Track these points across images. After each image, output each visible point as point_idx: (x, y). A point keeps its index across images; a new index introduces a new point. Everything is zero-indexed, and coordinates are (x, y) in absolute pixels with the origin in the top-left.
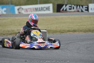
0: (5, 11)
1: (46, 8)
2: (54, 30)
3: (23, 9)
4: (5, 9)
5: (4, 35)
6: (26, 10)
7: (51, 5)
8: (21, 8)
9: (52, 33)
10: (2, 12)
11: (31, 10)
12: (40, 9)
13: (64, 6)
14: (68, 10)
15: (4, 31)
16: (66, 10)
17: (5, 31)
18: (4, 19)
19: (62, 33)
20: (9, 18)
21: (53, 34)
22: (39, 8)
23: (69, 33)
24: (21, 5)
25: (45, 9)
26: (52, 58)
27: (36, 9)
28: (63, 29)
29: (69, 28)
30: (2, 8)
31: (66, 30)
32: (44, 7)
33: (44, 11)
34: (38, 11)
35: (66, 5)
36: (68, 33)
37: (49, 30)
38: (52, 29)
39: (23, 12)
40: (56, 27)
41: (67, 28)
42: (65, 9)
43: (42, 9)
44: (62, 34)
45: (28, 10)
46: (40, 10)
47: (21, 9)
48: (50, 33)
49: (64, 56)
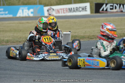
0: (32, 13)
4: (32, 10)
5: (20, 42)
6: (58, 11)
7: (88, 5)
10: (28, 14)
11: (64, 11)
13: (104, 5)
14: (109, 10)
15: (20, 38)
19: (91, 39)
20: (34, 21)
22: (74, 8)
24: (51, 5)
25: (81, 9)
27: (70, 10)
28: (93, 34)
30: (29, 9)
31: (96, 35)
32: (80, 7)
41: (98, 33)
42: (105, 9)
43: (77, 9)
45: (60, 11)
46: (74, 11)
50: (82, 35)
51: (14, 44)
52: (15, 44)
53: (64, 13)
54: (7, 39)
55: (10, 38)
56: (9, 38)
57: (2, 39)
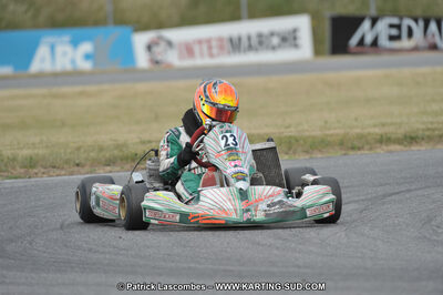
0: (87, 57)
1: (278, 34)
2: (314, 137)
3: (170, 44)
4: (87, 47)
5: (78, 165)
6: (188, 50)
8: (160, 38)
9: (307, 152)
10: (73, 61)
11: (210, 48)
12: (254, 41)
13: (366, 25)
14: (384, 42)
15: (78, 149)
16: (375, 43)
17: (82, 150)
18: (82, 94)
19: (353, 148)
20: (106, 87)
21: (307, 157)
22: (249, 38)
23: (385, 147)
25: (275, 41)
26: (299, 267)
27: (235, 45)
28: (358, 131)
29: (383, 125)
30: (75, 43)
31: (369, 134)
32: (272, 34)
33: (274, 48)
34: (245, 51)
35: (374, 21)
36: (379, 150)
37: (290, 137)
38: (307, 134)
39: (173, 58)
40: (326, 122)
41: (375, 126)
42: (369, 39)
43: (261, 42)
44: (351, 153)
45: (196, 49)
46: (250, 48)
47: (163, 45)
48: (295, 153)
49: (359, 255)
50: (318, 133)
51: (58, 172)
52: (63, 172)
53: (211, 55)
54: (26, 152)
55: (41, 152)
56: (36, 151)
57: (7, 153)
